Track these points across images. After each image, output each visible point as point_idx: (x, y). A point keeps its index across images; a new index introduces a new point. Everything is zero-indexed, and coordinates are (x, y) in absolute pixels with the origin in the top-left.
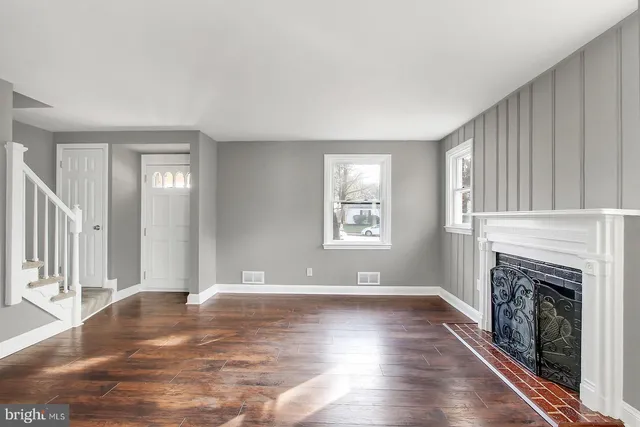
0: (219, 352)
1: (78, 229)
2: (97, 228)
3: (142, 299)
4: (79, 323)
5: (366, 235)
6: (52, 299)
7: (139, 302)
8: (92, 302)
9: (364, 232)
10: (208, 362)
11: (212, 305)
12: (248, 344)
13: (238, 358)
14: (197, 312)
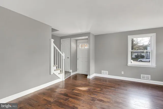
0: (95, 95)
1: (64, 58)
2: (68, 58)
3: (77, 75)
4: (64, 80)
5: (140, 61)
6: (59, 74)
7: (77, 76)
8: (67, 75)
9: (139, 60)
10: (92, 97)
11: (93, 79)
12: (104, 94)
13: (100, 98)
14: (90, 81)
